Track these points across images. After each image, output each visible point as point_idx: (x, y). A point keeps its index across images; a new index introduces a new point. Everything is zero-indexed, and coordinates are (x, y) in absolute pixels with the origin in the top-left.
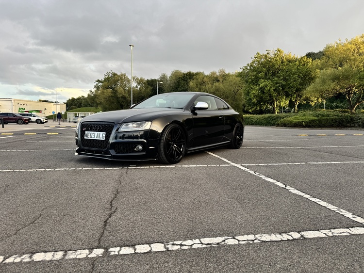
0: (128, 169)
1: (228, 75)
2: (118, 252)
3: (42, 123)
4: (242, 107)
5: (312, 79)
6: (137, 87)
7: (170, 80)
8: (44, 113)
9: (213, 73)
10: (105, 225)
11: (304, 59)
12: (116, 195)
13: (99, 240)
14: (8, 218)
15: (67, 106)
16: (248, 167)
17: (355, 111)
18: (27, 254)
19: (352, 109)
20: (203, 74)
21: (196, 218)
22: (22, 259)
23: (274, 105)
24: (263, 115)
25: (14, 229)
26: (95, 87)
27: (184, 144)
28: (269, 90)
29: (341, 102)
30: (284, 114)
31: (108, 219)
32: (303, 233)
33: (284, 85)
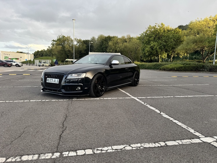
0: (72, 100)
1: (132, 38)
2: (68, 155)
3: (19, 66)
4: (140, 58)
5: (181, 42)
6: (77, 45)
7: (98, 41)
8: (20, 60)
9: (123, 37)
10: (60, 138)
11: (177, 30)
12: (66, 118)
13: (57, 147)
14: (5, 134)
15: (34, 56)
16: (140, 99)
17: (206, 61)
18: (18, 156)
19: (204, 60)
20: (117, 37)
21: (110, 133)
22: (16, 160)
23: (158, 57)
24: (152, 63)
25: (10, 141)
26: (52, 44)
27: (104, 85)
28: (156, 48)
29: (198, 55)
30: (164, 63)
31: (61, 134)
32: (167, 142)
33: (165, 45)
